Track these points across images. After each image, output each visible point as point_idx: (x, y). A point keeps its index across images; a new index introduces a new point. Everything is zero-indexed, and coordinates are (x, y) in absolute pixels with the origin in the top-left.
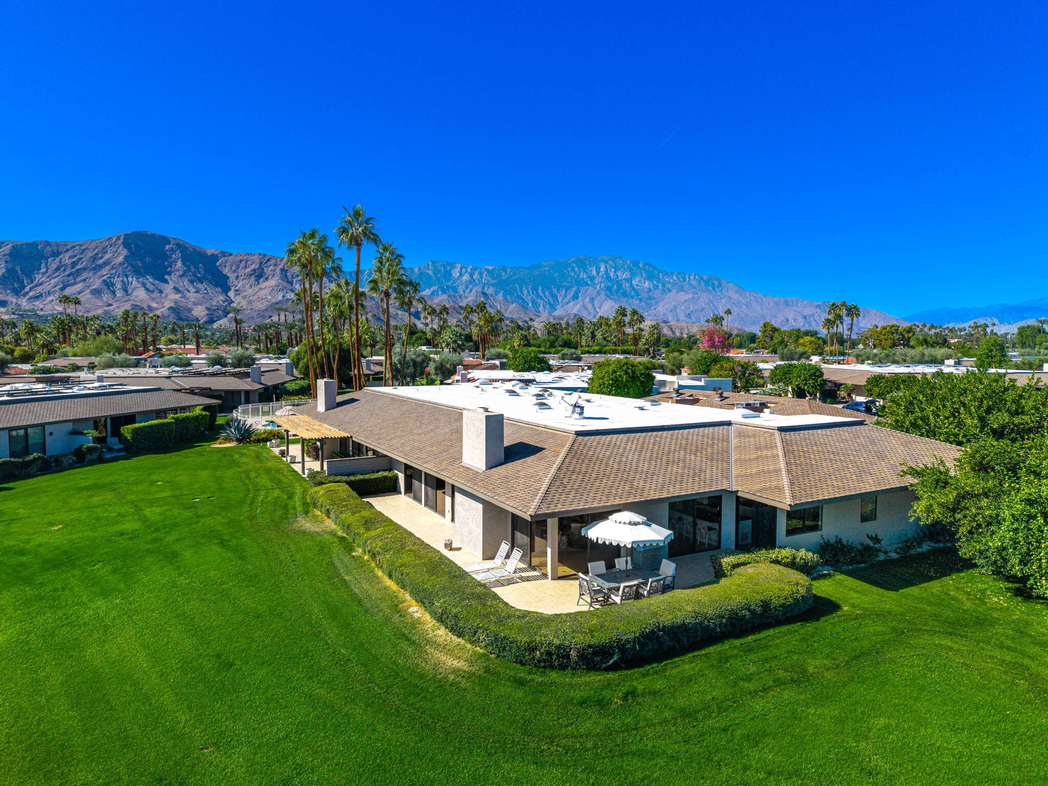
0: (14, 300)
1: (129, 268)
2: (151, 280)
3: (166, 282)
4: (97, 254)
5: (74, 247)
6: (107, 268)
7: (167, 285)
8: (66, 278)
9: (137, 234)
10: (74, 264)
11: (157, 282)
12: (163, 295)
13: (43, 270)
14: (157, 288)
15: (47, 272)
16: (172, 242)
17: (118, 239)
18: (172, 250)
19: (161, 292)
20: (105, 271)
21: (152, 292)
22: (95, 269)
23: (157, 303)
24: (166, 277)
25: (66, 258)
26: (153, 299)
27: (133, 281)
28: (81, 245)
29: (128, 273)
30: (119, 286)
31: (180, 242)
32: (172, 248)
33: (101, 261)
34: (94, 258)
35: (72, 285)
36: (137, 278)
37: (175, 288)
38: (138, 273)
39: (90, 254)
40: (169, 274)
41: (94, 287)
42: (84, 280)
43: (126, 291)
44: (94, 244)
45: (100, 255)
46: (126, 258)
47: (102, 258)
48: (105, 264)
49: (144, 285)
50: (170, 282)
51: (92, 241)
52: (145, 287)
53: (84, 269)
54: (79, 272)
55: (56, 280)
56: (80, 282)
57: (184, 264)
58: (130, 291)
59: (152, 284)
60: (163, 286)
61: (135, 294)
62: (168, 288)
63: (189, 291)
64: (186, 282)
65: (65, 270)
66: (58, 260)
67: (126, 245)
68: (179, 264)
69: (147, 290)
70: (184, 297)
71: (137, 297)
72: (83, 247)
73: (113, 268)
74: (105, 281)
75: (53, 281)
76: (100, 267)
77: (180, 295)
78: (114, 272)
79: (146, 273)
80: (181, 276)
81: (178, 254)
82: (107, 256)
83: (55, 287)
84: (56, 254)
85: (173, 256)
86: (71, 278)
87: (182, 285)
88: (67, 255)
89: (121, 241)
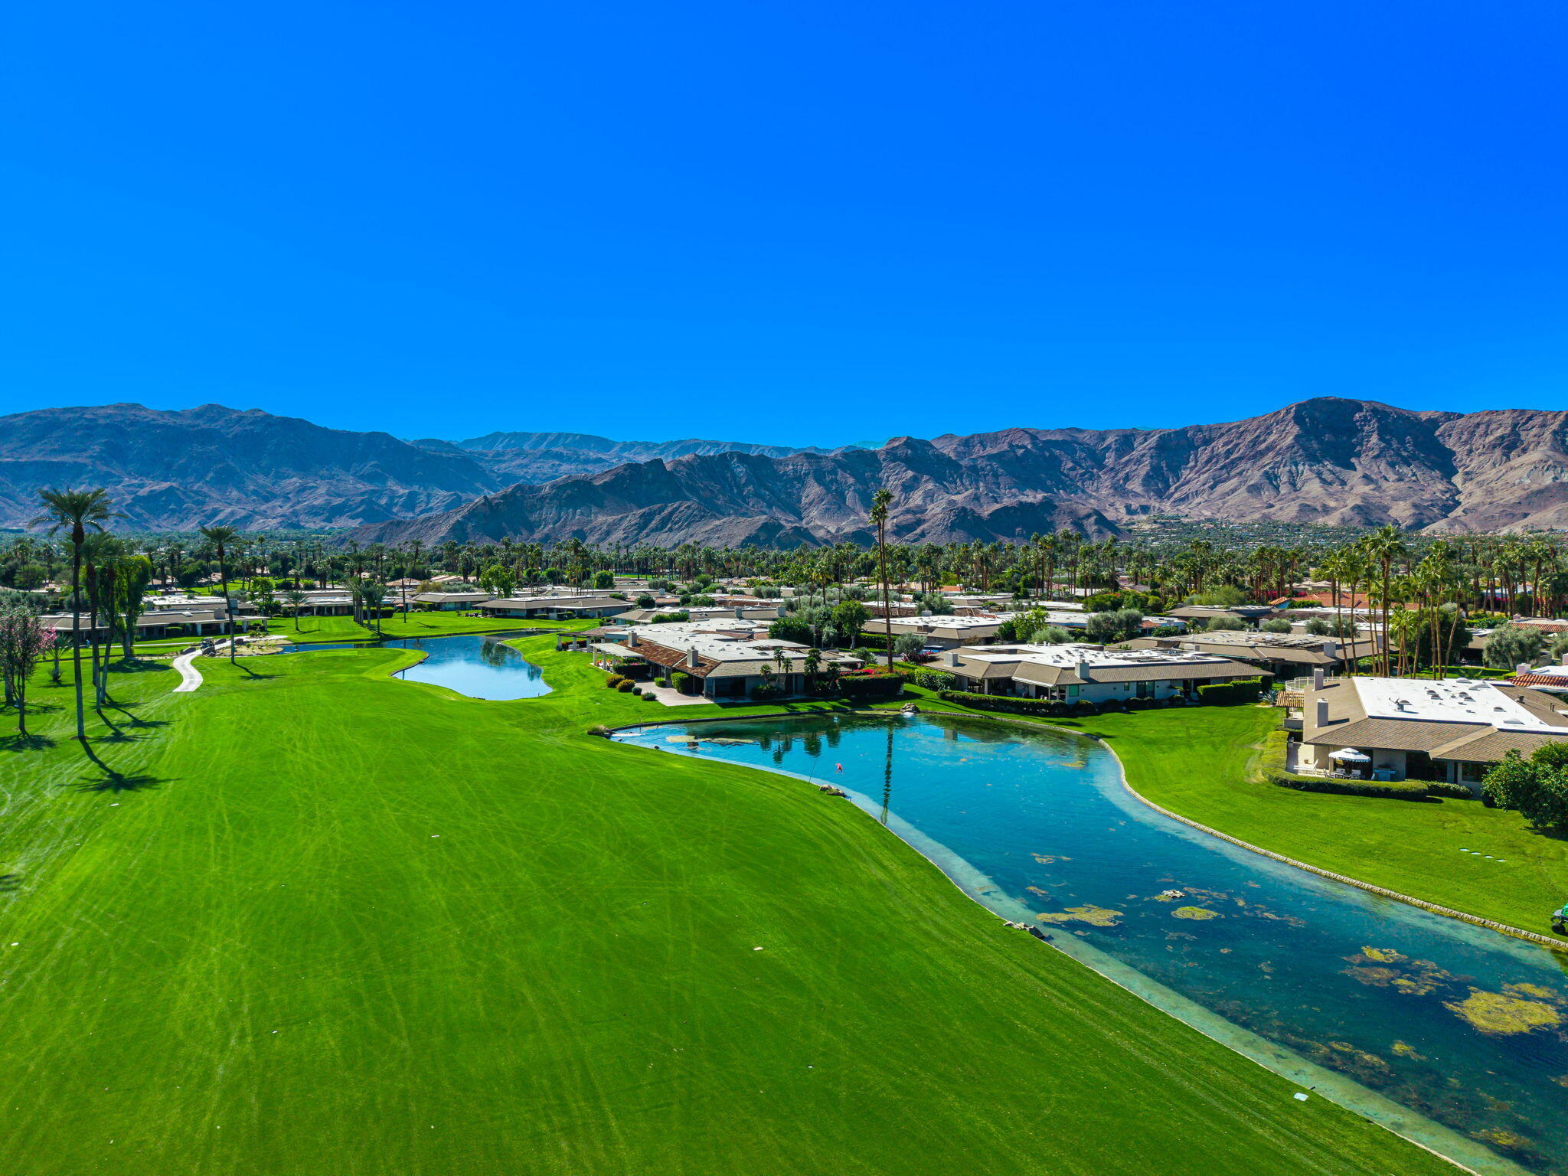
0: (1157, 505)
1: (1301, 452)
2: (1330, 467)
3: (1353, 468)
4: (1258, 436)
5: (1230, 429)
6: (1271, 454)
7: (1353, 473)
8: (1217, 473)
9: (1314, 403)
10: (1229, 453)
11: (1338, 469)
12: (1347, 488)
13: (1192, 464)
14: (1338, 478)
15: (1196, 466)
16: (1366, 407)
17: (1288, 412)
18: (1365, 419)
19: (1343, 483)
20: (1266, 460)
21: (1330, 484)
22: (1254, 457)
23: (1337, 500)
24: (1353, 460)
25: (1219, 447)
26: (1331, 495)
27: (1305, 470)
28: (1239, 427)
29: (1299, 459)
30: (1284, 478)
31: (1378, 406)
32: (1365, 417)
33: (1263, 446)
34: (1255, 442)
35: (1224, 481)
36: (1310, 466)
37: (1365, 476)
38: (1312, 458)
39: (1249, 438)
40: (1358, 455)
41: (1252, 482)
42: (1240, 473)
43: (1293, 484)
44: (1255, 423)
45: (1262, 438)
46: (1297, 438)
47: (1264, 441)
48: (1269, 449)
49: (1319, 474)
50: (1358, 467)
51: (1254, 419)
52: (1320, 478)
53: (1241, 458)
54: (1233, 464)
55: (1206, 475)
56: (1234, 476)
57: (1381, 438)
58: (1299, 485)
59: (1332, 472)
60: (1346, 474)
61: (1305, 488)
62: (1354, 478)
63: (1386, 479)
64: (1383, 466)
65: (1217, 462)
66: (1209, 448)
67: (1298, 419)
68: (1374, 439)
69: (1323, 481)
70: (1378, 488)
71: (1308, 493)
72: (1242, 429)
73: (1278, 454)
74: (1266, 473)
75: (1203, 477)
76: (1262, 454)
77: (1372, 486)
78: (1279, 459)
79: (1324, 457)
80: (1376, 457)
81: (1374, 424)
82: (1272, 438)
83: (1204, 485)
84: (1207, 442)
85: (1366, 428)
86: (1224, 471)
87: (1376, 470)
88: (1222, 441)
89: (1291, 415)
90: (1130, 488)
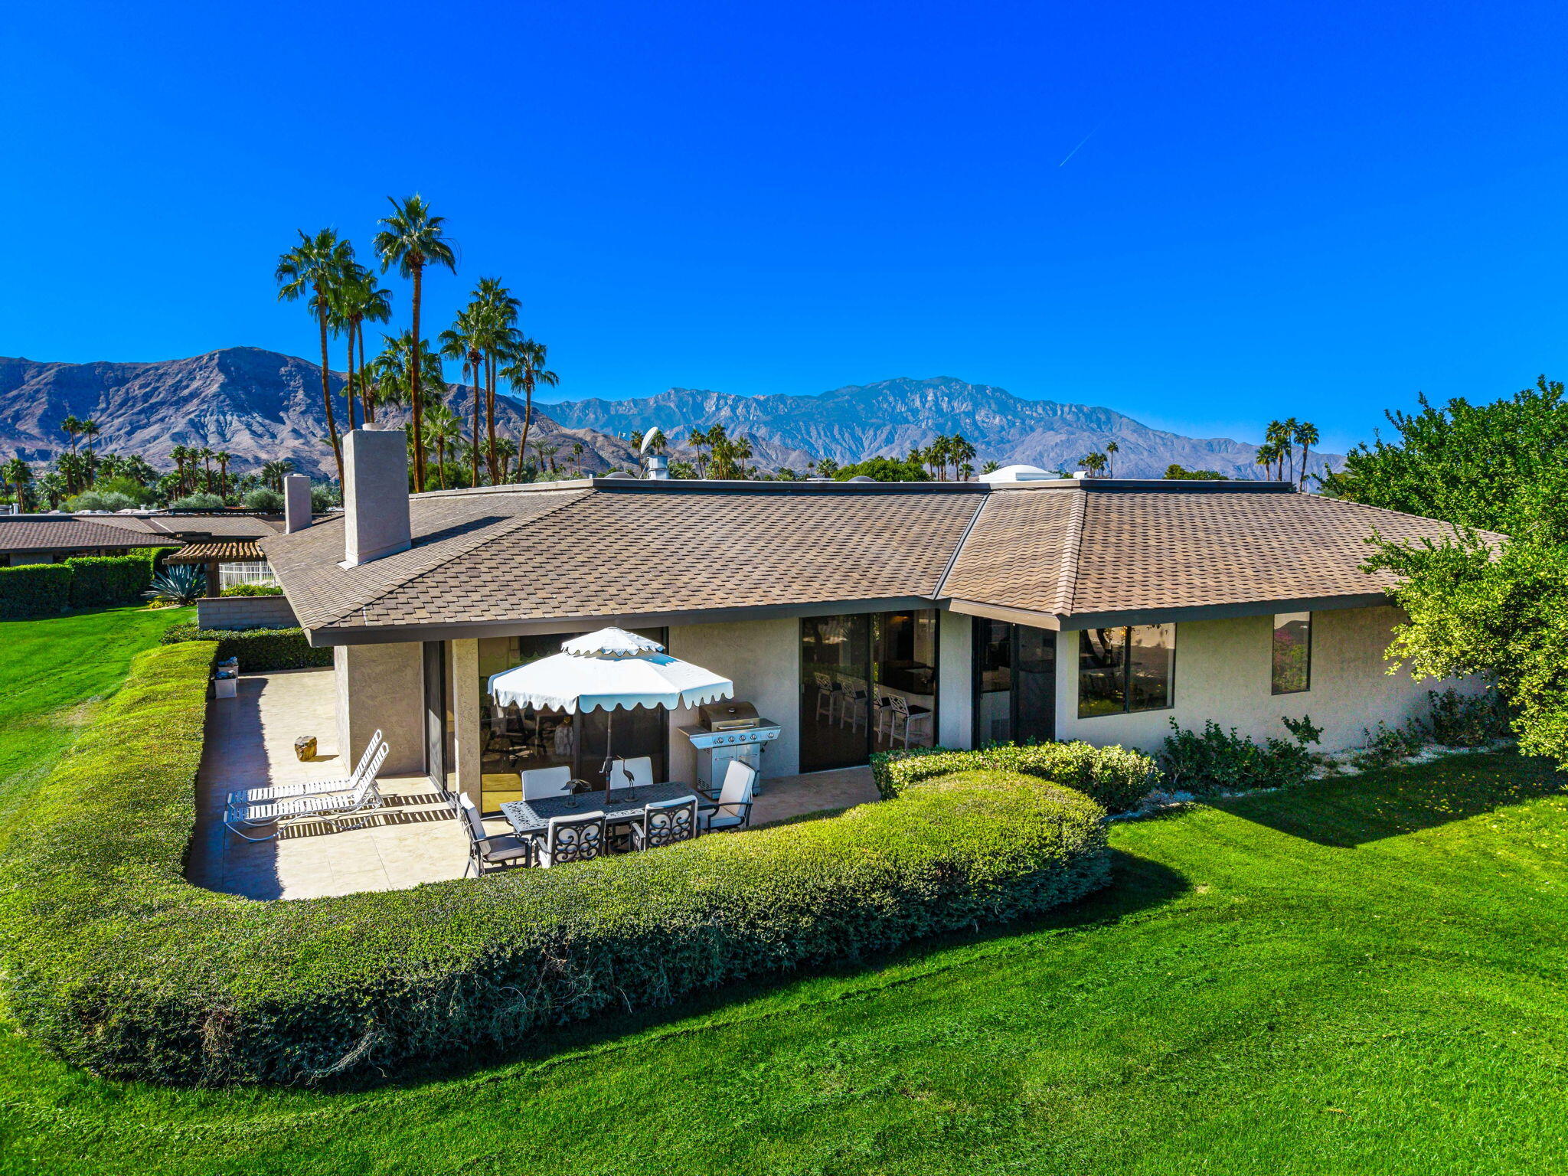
0: (61, 450)
1: (228, 402)
2: (259, 419)
3: (282, 422)
4: (180, 381)
5: (148, 370)
6: (195, 401)
7: (282, 427)
8: (134, 417)
9: (237, 352)
10: (146, 397)
11: (267, 422)
12: (277, 442)
13: (103, 405)
14: (268, 431)
15: (107, 408)
16: (291, 362)
17: (211, 358)
18: (290, 374)
19: (273, 436)
20: (192, 406)
21: (261, 436)
22: (177, 403)
23: (268, 452)
24: (282, 414)
25: (136, 388)
26: (262, 447)
27: (234, 421)
28: (157, 369)
29: (226, 409)
30: (212, 428)
31: (303, 363)
32: (290, 372)
33: (186, 392)
34: (177, 387)
35: (144, 427)
36: (239, 416)
37: (294, 431)
38: (241, 409)
39: (170, 382)
40: (286, 409)
41: (176, 430)
42: (162, 420)
43: (222, 434)
44: (176, 367)
45: (184, 383)
46: (222, 386)
47: (187, 386)
48: (193, 395)
49: (249, 426)
50: (287, 422)
51: (174, 361)
52: (250, 430)
53: (162, 403)
54: (154, 409)
55: (121, 419)
56: (156, 422)
57: (307, 395)
58: (228, 436)
59: (261, 425)
60: (276, 428)
61: (235, 439)
62: (284, 431)
63: (314, 435)
64: (310, 422)
65: (133, 406)
66: (123, 390)
67: (223, 367)
68: (300, 395)
69: (253, 433)
70: (307, 443)
71: (238, 444)
72: (161, 371)
73: (203, 402)
74: (191, 421)
75: (117, 422)
76: (187, 400)
77: (301, 441)
78: (205, 407)
79: (253, 409)
80: (303, 413)
81: (299, 381)
82: (195, 384)
83: (119, 430)
84: (121, 382)
85: (292, 383)
86: (143, 416)
87: (304, 426)
88: (138, 383)
89: (216, 361)
90: (22, 428)
